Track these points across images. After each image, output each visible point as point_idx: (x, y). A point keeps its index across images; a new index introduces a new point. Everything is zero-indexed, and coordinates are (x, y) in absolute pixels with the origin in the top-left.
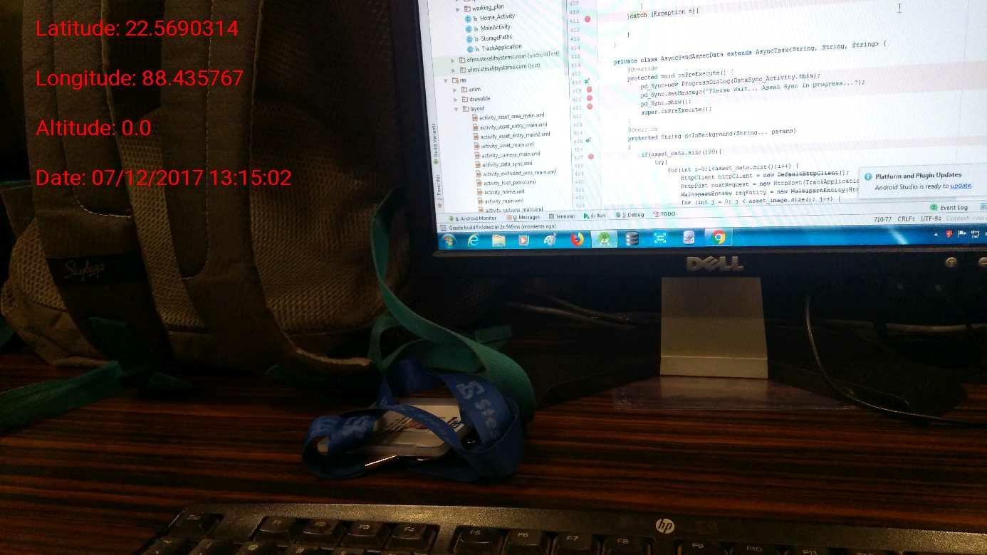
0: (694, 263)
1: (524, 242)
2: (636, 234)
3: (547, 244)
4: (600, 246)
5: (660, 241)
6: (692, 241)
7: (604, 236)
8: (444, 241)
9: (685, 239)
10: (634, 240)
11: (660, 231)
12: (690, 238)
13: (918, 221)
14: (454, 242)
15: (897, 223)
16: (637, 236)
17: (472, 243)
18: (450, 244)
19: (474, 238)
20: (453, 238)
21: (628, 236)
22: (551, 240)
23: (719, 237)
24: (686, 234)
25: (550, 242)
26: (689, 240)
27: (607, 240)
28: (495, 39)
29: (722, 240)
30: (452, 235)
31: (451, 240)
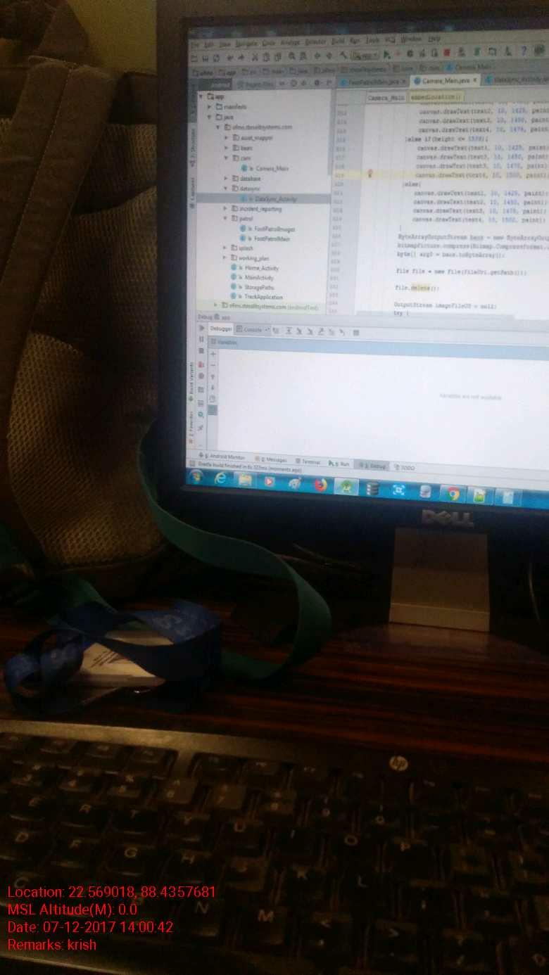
0: (429, 516)
1: (269, 483)
2: (376, 484)
3: (291, 486)
4: (342, 492)
5: (399, 492)
6: (428, 496)
7: (346, 484)
8: (192, 477)
9: (422, 493)
10: (375, 490)
11: (399, 484)
12: (426, 492)
14: (201, 478)
16: (378, 486)
17: (219, 480)
18: (197, 479)
19: (221, 476)
20: (201, 474)
21: (369, 486)
22: (296, 484)
23: (453, 494)
24: (423, 488)
25: (294, 485)
26: (425, 494)
27: (349, 488)
28: (258, 289)
29: (456, 497)
30: (200, 471)
31: (198, 476)
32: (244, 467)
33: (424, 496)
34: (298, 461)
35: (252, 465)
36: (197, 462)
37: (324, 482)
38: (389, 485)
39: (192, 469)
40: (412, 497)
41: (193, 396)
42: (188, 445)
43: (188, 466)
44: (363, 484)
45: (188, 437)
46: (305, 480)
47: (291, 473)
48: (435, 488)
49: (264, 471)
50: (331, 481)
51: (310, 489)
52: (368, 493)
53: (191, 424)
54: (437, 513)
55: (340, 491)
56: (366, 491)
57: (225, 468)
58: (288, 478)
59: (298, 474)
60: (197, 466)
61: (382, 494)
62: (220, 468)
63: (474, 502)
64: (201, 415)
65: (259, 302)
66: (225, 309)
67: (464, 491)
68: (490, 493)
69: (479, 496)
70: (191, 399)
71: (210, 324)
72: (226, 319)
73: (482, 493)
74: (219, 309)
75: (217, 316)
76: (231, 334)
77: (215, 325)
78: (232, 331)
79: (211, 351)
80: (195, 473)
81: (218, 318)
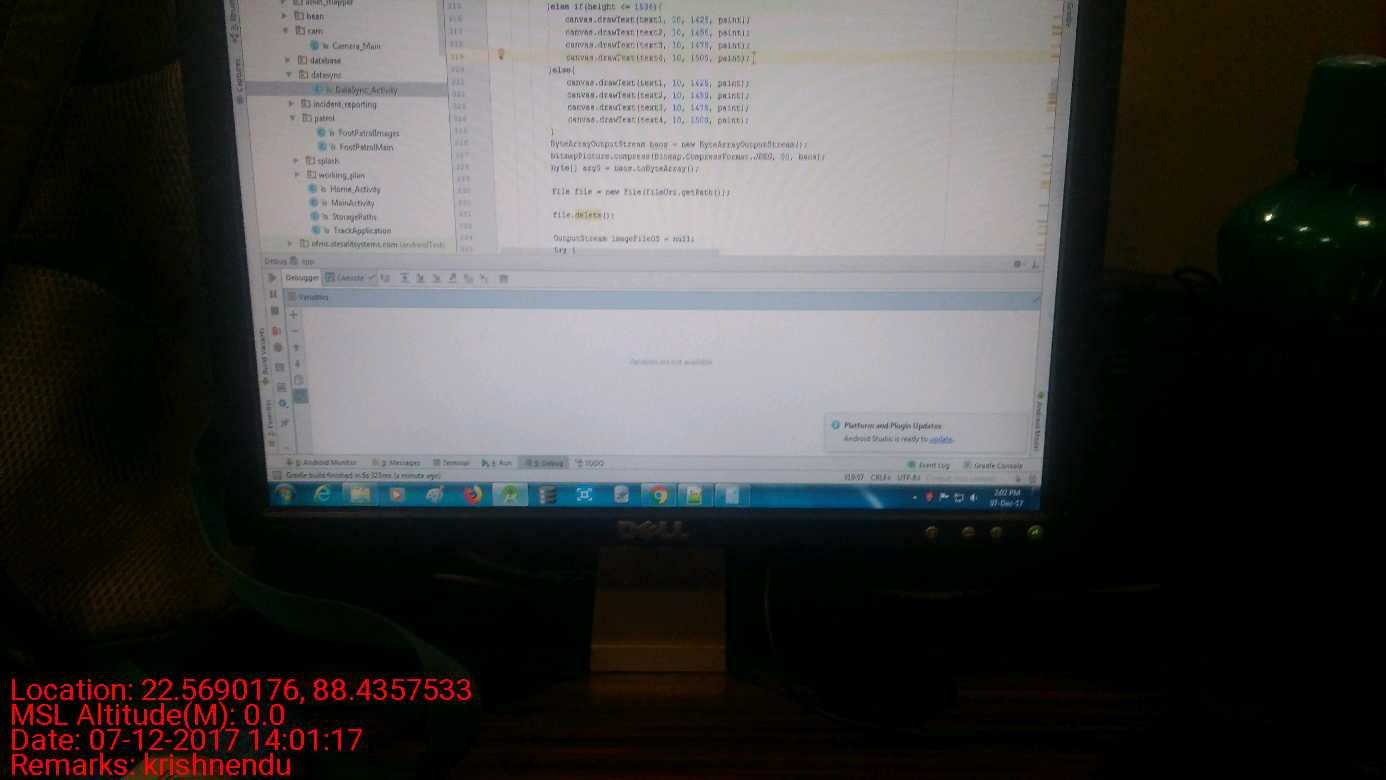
0: (627, 529)
1: (397, 496)
2: (552, 488)
3: (430, 499)
4: (505, 502)
5: (585, 497)
6: (626, 499)
7: (510, 491)
8: (278, 494)
9: (616, 496)
10: (550, 497)
11: (585, 486)
12: (622, 495)
13: (894, 481)
14: (293, 496)
15: (871, 482)
16: (555, 490)
17: (320, 497)
18: (286, 498)
19: (323, 491)
20: (290, 490)
21: (542, 491)
22: (437, 494)
23: (659, 495)
24: (618, 490)
25: (434, 496)
26: (622, 498)
27: (514, 496)
28: (352, 218)
29: (663, 498)
30: (290, 486)
31: (288, 492)
32: (357, 476)
33: (618, 501)
34: (437, 462)
35: (368, 472)
36: (284, 472)
37: (477, 489)
38: (570, 489)
39: (278, 483)
40: (604, 502)
41: (269, 377)
42: (268, 449)
43: (270, 478)
44: (533, 489)
45: (267, 439)
46: (449, 488)
47: (425, 480)
48: (635, 489)
49: (388, 480)
50: (487, 488)
51: (457, 500)
52: (543, 502)
53: (270, 416)
54: (640, 523)
55: (501, 500)
56: (539, 498)
57: (327, 479)
58: (425, 488)
59: (438, 480)
60: (285, 479)
61: (563, 501)
62: (321, 480)
63: (688, 504)
64: (283, 403)
65: (353, 237)
66: (303, 250)
67: (674, 489)
68: (709, 490)
69: (693, 496)
70: (266, 381)
71: (286, 271)
72: (309, 263)
73: (698, 491)
74: (296, 249)
75: (293, 259)
76: (317, 285)
77: (292, 272)
78: (319, 282)
79: (290, 310)
80: (281, 488)
81: (296, 263)
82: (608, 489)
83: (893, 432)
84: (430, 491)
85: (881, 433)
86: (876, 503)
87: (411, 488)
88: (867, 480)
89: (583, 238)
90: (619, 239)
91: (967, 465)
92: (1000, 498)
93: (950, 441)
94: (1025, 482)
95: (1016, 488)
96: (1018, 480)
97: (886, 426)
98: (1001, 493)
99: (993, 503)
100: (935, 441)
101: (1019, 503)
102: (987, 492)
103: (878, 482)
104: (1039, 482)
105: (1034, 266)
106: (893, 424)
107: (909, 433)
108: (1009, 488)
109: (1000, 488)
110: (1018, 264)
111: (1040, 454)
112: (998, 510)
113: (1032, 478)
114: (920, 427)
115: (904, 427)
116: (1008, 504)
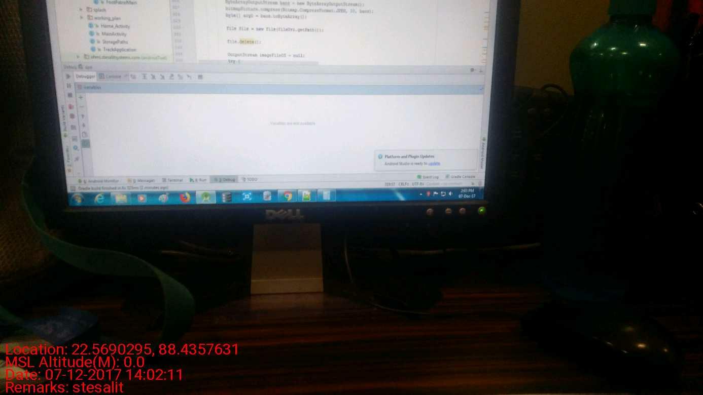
0: (271, 214)
1: (142, 200)
2: (230, 193)
3: (161, 201)
4: (203, 202)
5: (247, 198)
6: (270, 199)
7: (206, 195)
8: (74, 200)
9: (264, 197)
10: (229, 198)
11: (247, 192)
12: (268, 196)
13: (410, 186)
14: (83, 200)
15: (399, 187)
16: (231, 195)
17: (98, 200)
18: (79, 202)
19: (100, 197)
20: (81, 197)
21: (224, 195)
22: (165, 198)
23: (288, 196)
24: (265, 194)
25: (163, 199)
26: (267, 198)
27: (208, 198)
28: (114, 43)
29: (290, 198)
30: (81, 195)
31: (80, 198)
32: (119, 188)
33: (266, 200)
34: (164, 180)
35: (125, 186)
36: (77, 187)
37: (188, 195)
38: (239, 194)
39: (73, 194)
40: (258, 201)
41: (67, 133)
42: (67, 174)
43: (69, 190)
44: (219, 194)
45: (67, 168)
46: (172, 194)
47: (159, 190)
48: (274, 193)
49: (137, 190)
50: (193, 194)
51: (177, 201)
52: (224, 201)
53: (68, 156)
54: (277, 211)
55: (201, 200)
56: (222, 199)
57: (102, 190)
58: (159, 194)
59: (166, 190)
60: (78, 190)
61: (235, 200)
62: (98, 191)
63: (303, 201)
64: (76, 148)
65: (115, 53)
66: (86, 61)
67: (295, 193)
68: (314, 193)
69: (306, 196)
70: (65, 136)
71: (76, 73)
72: (89, 68)
73: (308, 193)
74: (82, 60)
75: (80, 66)
76: (94, 80)
77: (80, 73)
78: (96, 78)
79: (78, 95)
80: (76, 196)
81: (82, 68)
82: (259, 193)
83: (410, 160)
84: (161, 197)
85: (404, 161)
86: (401, 198)
87: (150, 195)
88: (397, 186)
89: (244, 55)
90: (263, 55)
91: (447, 176)
92: (463, 194)
93: (439, 164)
94: (476, 185)
95: (472, 188)
96: (473, 184)
97: (406, 157)
98: (464, 191)
99: (460, 196)
100: (431, 164)
101: (473, 196)
102: (457, 191)
103: (402, 187)
104: (483, 185)
105: (481, 72)
106: (409, 156)
107: (418, 160)
108: (468, 188)
109: (464, 188)
110: (472, 70)
111: (484, 170)
112: (463, 200)
113: (480, 183)
114: (423, 157)
115: (415, 157)
116: (468, 197)
